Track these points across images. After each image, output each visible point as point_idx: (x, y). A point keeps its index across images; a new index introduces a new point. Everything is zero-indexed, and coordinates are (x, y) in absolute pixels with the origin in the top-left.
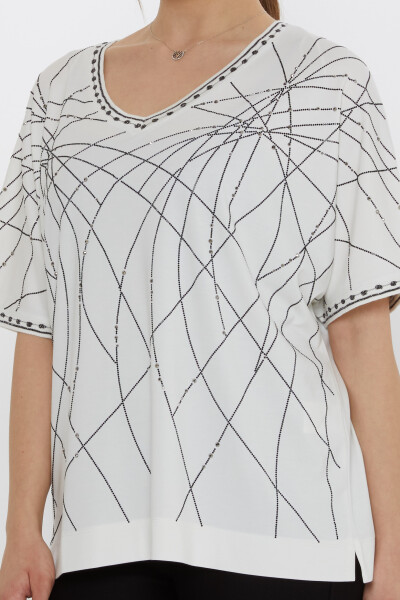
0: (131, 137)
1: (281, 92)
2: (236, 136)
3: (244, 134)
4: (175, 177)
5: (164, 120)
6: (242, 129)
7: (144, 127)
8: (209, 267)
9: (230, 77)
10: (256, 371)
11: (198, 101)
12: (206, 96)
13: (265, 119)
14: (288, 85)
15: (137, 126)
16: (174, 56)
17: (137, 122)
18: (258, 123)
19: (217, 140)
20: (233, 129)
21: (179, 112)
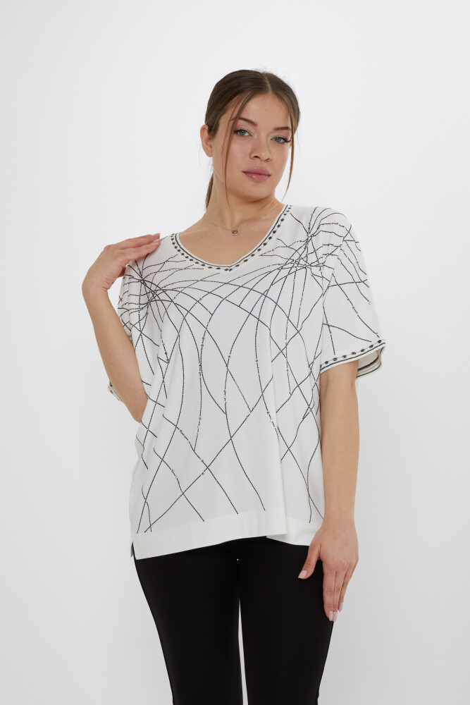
0: (224, 276)
1: (307, 241)
2: (294, 269)
3: (298, 268)
4: (265, 294)
5: (243, 265)
6: (296, 265)
7: (231, 270)
8: (284, 352)
9: (274, 236)
10: (303, 418)
11: (261, 252)
12: (264, 249)
13: (305, 259)
14: (309, 235)
15: (226, 270)
16: (233, 232)
17: (225, 268)
18: (302, 262)
19: (284, 272)
20: (291, 265)
21: (251, 259)
